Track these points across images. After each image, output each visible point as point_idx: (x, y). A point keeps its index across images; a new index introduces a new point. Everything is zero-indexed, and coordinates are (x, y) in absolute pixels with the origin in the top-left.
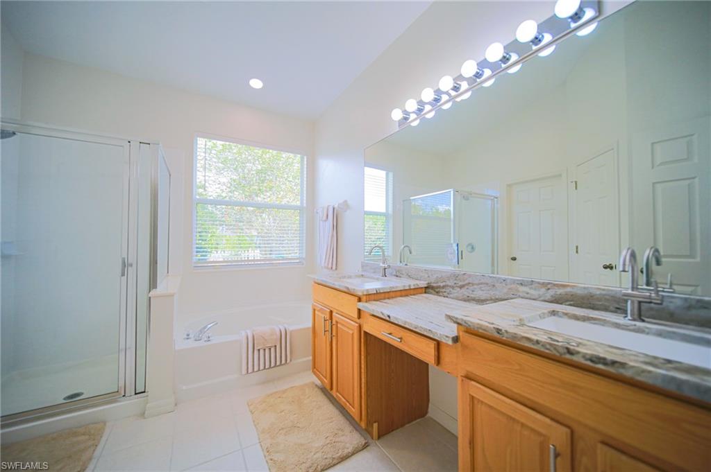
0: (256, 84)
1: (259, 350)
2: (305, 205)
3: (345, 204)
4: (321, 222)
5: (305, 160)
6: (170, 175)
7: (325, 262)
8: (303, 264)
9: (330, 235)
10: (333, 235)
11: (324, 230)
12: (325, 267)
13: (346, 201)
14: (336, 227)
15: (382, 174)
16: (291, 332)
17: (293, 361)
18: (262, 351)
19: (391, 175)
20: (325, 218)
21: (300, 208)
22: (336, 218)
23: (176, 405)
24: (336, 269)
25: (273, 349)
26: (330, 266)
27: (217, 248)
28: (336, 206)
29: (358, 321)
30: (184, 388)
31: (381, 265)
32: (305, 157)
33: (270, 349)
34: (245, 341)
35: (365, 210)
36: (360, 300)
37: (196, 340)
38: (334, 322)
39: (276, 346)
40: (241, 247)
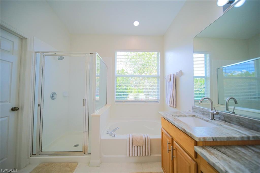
0: (136, 24)
1: (135, 146)
2: (159, 75)
3: (181, 73)
4: (167, 83)
5: (159, 54)
6: (107, 67)
7: (169, 104)
8: (159, 103)
9: (172, 89)
10: (173, 90)
11: (169, 87)
12: (169, 106)
13: (181, 71)
14: (176, 85)
15: (202, 56)
16: (151, 139)
17: (151, 155)
18: (136, 147)
19: (208, 56)
20: (169, 81)
21: (157, 77)
22: (175, 81)
23: (101, 163)
24: (176, 107)
25: (141, 147)
26: (172, 105)
27: (131, 93)
28: (175, 74)
29: (195, 159)
30: (104, 156)
31: (210, 111)
32: (159, 53)
33: (140, 147)
34: (128, 140)
35: (194, 75)
36: (196, 144)
37: (110, 135)
38: (174, 148)
39: (143, 146)
40: (138, 93)
